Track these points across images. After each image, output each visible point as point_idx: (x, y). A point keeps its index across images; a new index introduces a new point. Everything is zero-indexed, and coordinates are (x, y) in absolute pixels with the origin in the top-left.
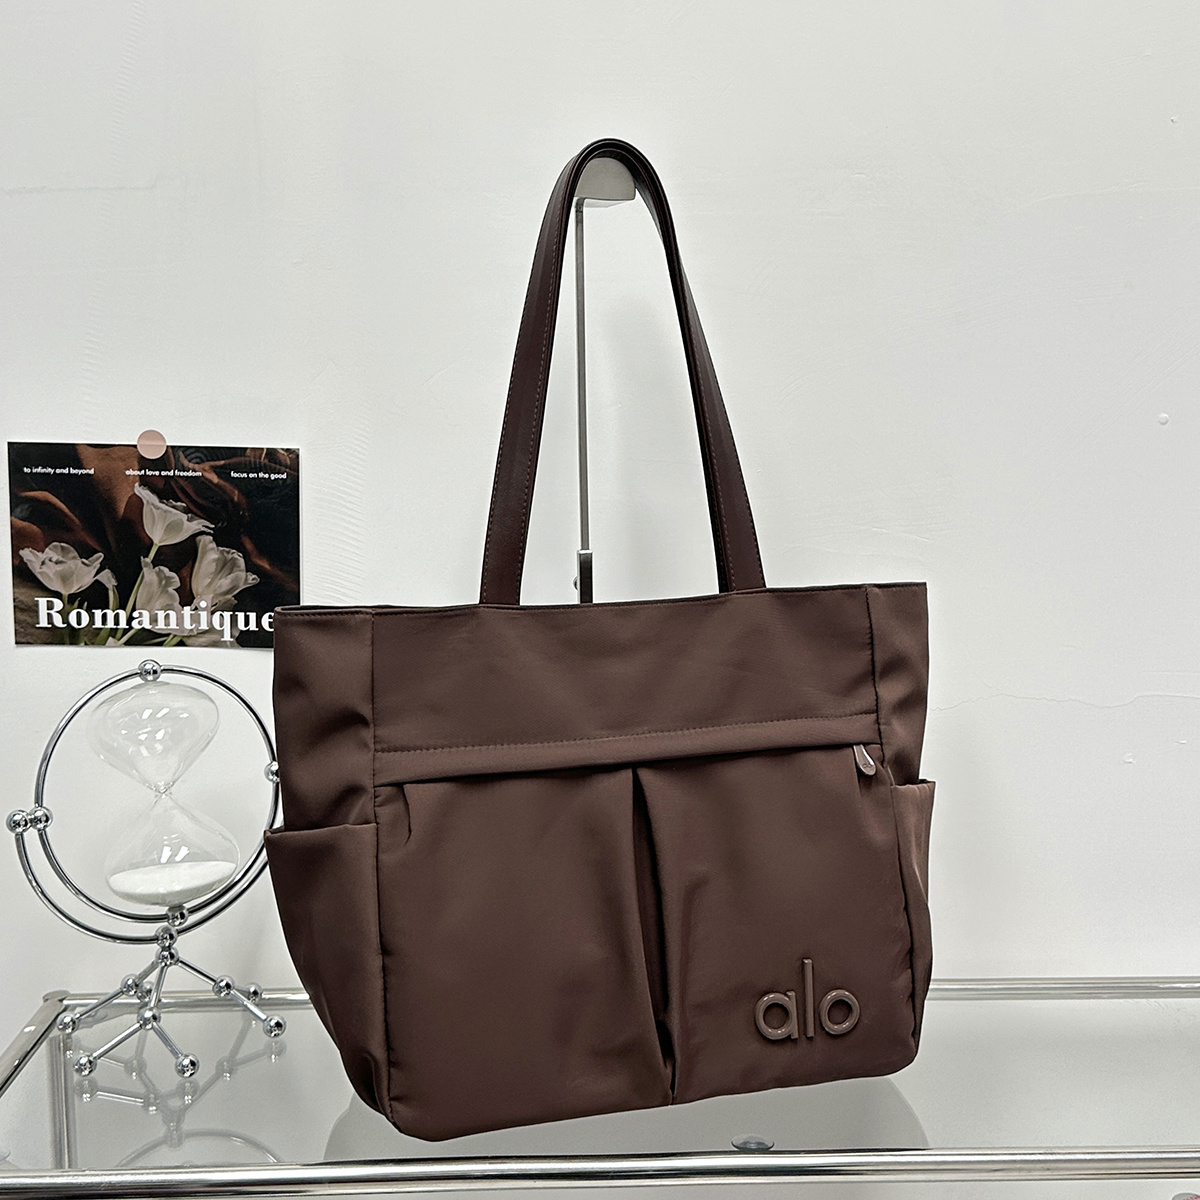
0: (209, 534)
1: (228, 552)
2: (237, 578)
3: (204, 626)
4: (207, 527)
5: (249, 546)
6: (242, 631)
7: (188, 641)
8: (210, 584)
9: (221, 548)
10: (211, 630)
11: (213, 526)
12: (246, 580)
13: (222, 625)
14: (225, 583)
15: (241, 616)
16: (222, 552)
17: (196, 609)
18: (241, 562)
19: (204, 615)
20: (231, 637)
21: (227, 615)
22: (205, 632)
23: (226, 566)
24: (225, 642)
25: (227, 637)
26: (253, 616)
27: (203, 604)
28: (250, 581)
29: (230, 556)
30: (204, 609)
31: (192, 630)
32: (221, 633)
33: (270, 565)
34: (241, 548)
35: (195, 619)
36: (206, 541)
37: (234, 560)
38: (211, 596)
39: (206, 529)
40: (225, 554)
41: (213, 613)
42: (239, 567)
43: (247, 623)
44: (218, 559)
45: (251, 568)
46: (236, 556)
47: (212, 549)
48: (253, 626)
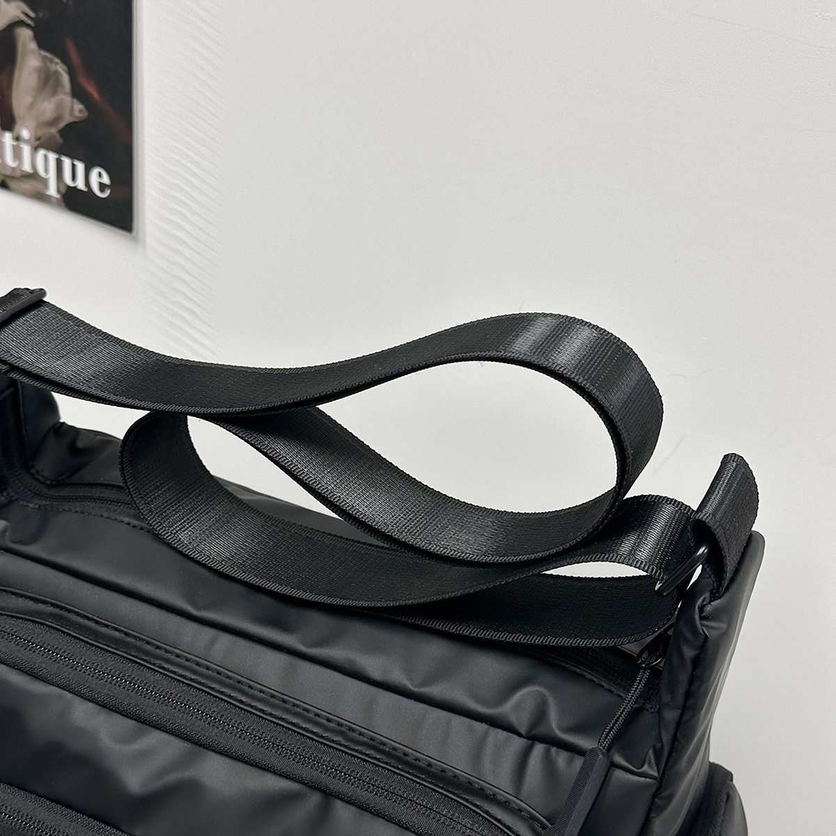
0: (28, 26)
1: (51, 61)
2: (60, 106)
3: (27, 167)
4: (27, 15)
5: (74, 56)
6: (69, 187)
7: (12, 184)
8: (32, 105)
9: (44, 53)
10: (34, 176)
11: (32, 14)
12: (72, 109)
13: (46, 170)
14: (48, 107)
15: (67, 162)
16: (44, 59)
17: (17, 139)
18: (66, 79)
19: (26, 150)
20: (58, 191)
21: (52, 157)
22: (27, 176)
23: (48, 81)
24: (50, 196)
25: (52, 191)
26: (80, 167)
27: (25, 134)
28: (76, 113)
29: (53, 67)
30: (27, 142)
31: (14, 169)
32: (45, 182)
33: (100, 92)
34: (65, 60)
35: (17, 154)
36: (25, 37)
37: (56, 73)
38: (33, 124)
39: (24, 18)
40: (48, 63)
41: (35, 149)
42: (63, 87)
43: (74, 177)
44: (39, 71)
45: (78, 93)
46: (60, 70)
47: (33, 51)
48: (80, 184)
